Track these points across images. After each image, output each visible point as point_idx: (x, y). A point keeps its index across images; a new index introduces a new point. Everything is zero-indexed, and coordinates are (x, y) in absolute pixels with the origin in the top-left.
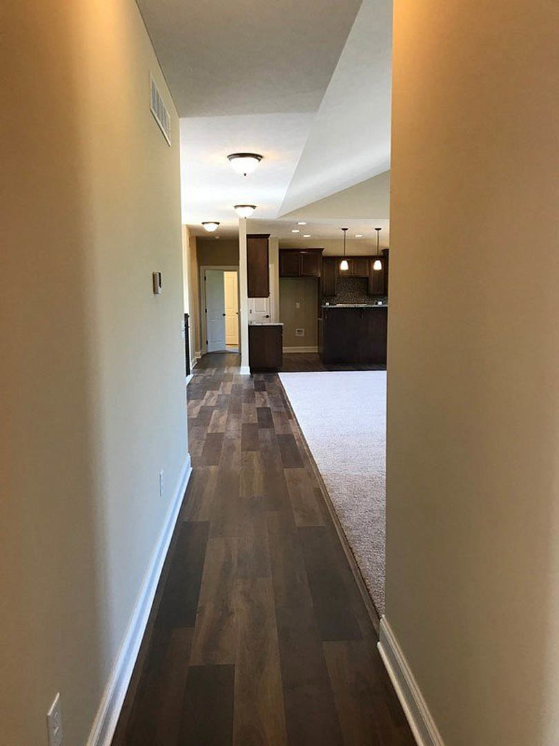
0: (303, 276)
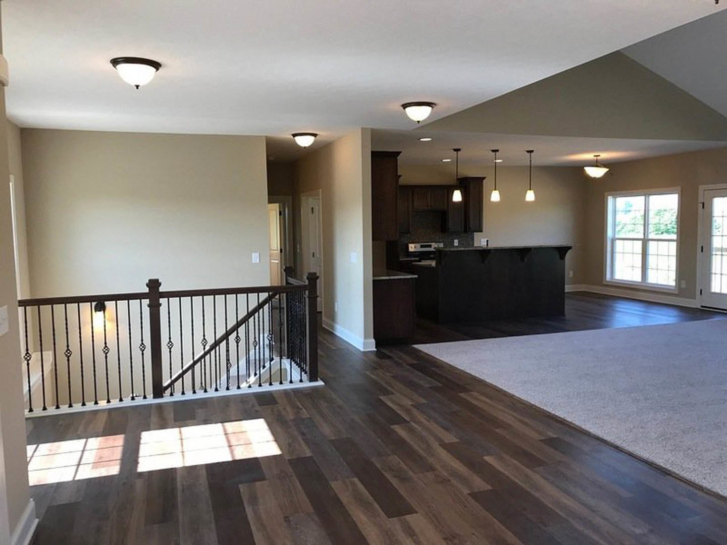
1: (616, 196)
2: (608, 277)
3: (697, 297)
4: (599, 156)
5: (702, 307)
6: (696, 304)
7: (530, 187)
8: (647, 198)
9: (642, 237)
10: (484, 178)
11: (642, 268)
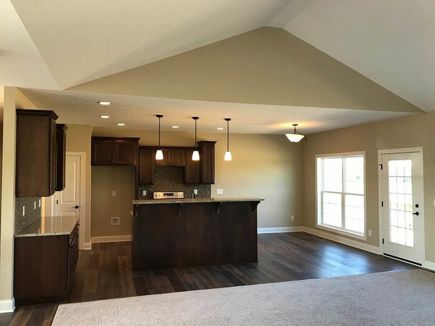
0: (117, 165)
1: (323, 158)
2: (319, 222)
3: (380, 245)
4: (297, 125)
5: (385, 254)
6: (379, 251)
7: (228, 150)
8: (344, 160)
9: (341, 191)
10: (215, 142)
11: (342, 216)
